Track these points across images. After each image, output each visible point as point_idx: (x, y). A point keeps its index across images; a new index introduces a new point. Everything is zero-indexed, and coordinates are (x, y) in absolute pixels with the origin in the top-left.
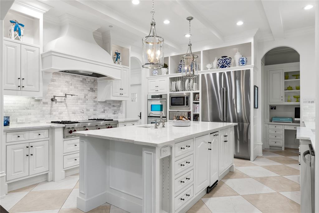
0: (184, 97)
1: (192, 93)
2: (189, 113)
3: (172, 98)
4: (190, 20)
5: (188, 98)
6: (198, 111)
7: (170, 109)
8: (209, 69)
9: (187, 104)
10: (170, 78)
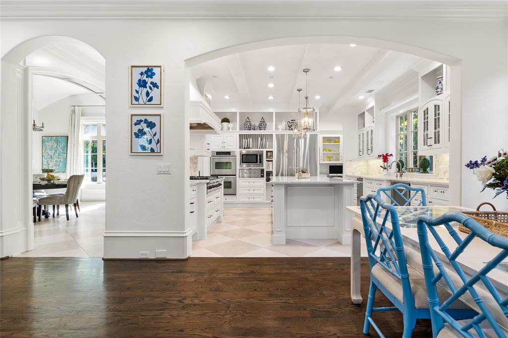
0: (257, 155)
1: (265, 151)
2: (262, 171)
3: (243, 156)
4: (299, 91)
5: (261, 156)
6: (270, 168)
7: (240, 167)
8: (281, 130)
9: (260, 162)
10: (240, 135)
